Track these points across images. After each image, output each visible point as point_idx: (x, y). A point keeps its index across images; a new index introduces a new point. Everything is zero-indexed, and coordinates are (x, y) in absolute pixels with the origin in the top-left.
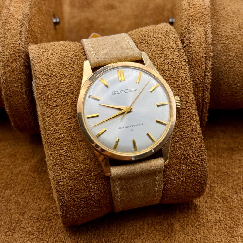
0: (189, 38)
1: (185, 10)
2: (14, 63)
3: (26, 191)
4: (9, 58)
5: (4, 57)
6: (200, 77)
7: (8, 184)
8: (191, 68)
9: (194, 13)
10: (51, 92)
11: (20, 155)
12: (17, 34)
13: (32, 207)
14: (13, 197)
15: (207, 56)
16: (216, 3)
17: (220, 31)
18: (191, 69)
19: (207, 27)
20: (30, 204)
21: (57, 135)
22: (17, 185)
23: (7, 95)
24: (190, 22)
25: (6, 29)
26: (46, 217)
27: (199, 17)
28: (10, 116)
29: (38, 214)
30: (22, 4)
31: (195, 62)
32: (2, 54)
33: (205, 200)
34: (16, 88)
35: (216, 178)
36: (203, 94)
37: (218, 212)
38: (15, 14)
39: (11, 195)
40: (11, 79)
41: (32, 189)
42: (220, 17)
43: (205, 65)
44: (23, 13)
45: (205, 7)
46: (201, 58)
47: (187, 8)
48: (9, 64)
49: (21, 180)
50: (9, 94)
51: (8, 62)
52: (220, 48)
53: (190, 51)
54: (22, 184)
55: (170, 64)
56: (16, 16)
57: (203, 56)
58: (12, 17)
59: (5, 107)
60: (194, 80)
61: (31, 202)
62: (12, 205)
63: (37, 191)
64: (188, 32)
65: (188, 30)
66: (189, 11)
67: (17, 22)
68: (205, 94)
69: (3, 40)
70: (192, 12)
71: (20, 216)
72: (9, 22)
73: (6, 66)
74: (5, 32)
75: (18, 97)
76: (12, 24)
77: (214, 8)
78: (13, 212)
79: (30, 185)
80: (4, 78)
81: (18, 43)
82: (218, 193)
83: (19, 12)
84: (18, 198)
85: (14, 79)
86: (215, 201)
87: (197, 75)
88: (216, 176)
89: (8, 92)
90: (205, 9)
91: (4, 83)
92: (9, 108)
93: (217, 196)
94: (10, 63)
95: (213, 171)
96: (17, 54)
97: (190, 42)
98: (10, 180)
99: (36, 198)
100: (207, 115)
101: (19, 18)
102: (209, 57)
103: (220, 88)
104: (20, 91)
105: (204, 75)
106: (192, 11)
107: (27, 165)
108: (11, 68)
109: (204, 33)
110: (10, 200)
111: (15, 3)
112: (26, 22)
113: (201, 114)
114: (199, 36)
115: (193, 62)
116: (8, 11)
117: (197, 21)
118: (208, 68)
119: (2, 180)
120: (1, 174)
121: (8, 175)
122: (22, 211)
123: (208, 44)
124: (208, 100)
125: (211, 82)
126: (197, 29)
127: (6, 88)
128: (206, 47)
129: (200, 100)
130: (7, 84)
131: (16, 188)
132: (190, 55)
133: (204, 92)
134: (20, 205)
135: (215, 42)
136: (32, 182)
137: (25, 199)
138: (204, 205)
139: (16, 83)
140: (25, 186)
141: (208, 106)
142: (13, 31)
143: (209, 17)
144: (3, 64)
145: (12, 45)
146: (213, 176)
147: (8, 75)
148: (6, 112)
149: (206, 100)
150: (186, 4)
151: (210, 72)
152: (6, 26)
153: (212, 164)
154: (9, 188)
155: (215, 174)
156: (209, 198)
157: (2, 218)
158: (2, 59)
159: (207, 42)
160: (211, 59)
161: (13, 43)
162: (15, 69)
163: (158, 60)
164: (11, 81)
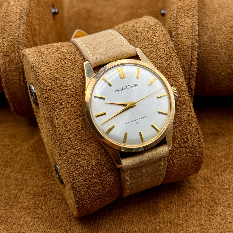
0: (177, 29)
1: (174, 3)
2: (13, 54)
3: (24, 169)
4: (8, 49)
5: (4, 48)
6: (186, 66)
7: (8, 162)
9: (182, 6)
11: (20, 136)
12: (16, 27)
13: (29, 184)
14: (13, 174)
15: (193, 47)
17: (207, 23)
19: (193, 20)
22: (17, 163)
23: (7, 83)
24: (178, 14)
25: (6, 22)
27: (187, 10)
28: (10, 101)
31: (182, 51)
32: (2, 46)
34: (15, 76)
36: (189, 81)
37: (200, 192)
38: (14, 8)
39: (11, 173)
40: (10, 68)
41: (30, 167)
42: (207, 10)
43: (191, 55)
44: (21, 7)
46: (188, 48)
47: (176, 1)
48: (8, 55)
49: (20, 159)
50: (9, 82)
51: (8, 53)
52: (206, 39)
53: (177, 41)
54: (21, 162)
55: (162, 56)
56: (15, 10)
57: (189, 46)
58: (11, 10)
59: (5, 94)
62: (12, 181)
63: (35, 169)
64: (176, 23)
65: (176, 21)
66: (178, 4)
67: (16, 15)
68: (191, 82)
69: (3, 32)
70: (180, 5)
72: (8, 15)
73: (6, 57)
74: (5, 24)
75: (17, 85)
76: (12, 17)
77: (202, 1)
79: (28, 164)
80: (4, 67)
81: (17, 35)
82: (201, 174)
83: (18, 5)
84: (17, 176)
85: (13, 69)
86: (197, 182)
87: (183, 64)
89: (8, 80)
90: (193, 2)
91: (3, 72)
92: (9, 95)
93: (200, 177)
96: (16, 45)
97: (178, 33)
98: (10, 158)
99: (34, 176)
101: (18, 11)
102: (195, 48)
104: (18, 80)
105: (190, 64)
106: (181, 4)
107: (26, 145)
108: (11, 58)
109: (191, 25)
110: (9, 177)
112: (25, 15)
114: (186, 28)
116: (8, 5)
117: (185, 13)
118: (194, 57)
119: (3, 158)
121: (9, 154)
123: (194, 35)
124: (193, 87)
125: (196, 70)
126: (184, 21)
127: (6, 77)
128: (192, 38)
130: (6, 73)
131: (15, 166)
132: (177, 46)
134: (18, 182)
135: (201, 33)
136: (30, 161)
137: (23, 176)
139: (15, 72)
140: (24, 164)
141: (193, 93)
142: (12, 24)
143: (196, 10)
144: (3, 54)
145: (11, 37)
147: (7, 64)
148: (6, 98)
149: (192, 87)
151: (195, 62)
152: (6, 19)
154: (9, 166)
156: (193, 179)
157: (2, 193)
158: (2, 50)
159: (193, 34)
160: (197, 50)
161: (12, 35)
162: (14, 59)
163: (151, 54)
164: (10, 70)
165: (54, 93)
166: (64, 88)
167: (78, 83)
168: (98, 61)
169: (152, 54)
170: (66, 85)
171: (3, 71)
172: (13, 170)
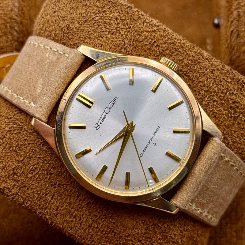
10: (32, 189)
21: (84, 224)
55: (118, 29)
163: (102, 38)
165: (28, 189)
166: (34, 174)
167: (44, 153)
168: (46, 109)
169: (104, 36)
170: (32, 168)
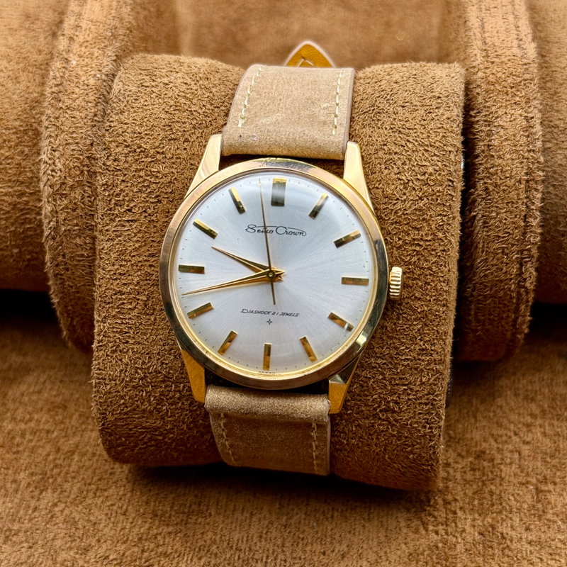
0: (488, 135)
1: (476, 70)
2: (78, 190)
3: (91, 494)
4: (65, 177)
5: (54, 174)
6: (512, 230)
7: (48, 475)
8: (492, 206)
9: (499, 75)
12: (85, 121)
13: (104, 535)
14: (61, 509)
15: (531, 180)
16: (549, 51)
17: (562, 117)
18: (492, 211)
19: (530, 110)
20: (102, 526)
22: (70, 479)
24: (490, 98)
25: (61, 108)
26: (140, 559)
27: (512, 85)
28: (62, 314)
29: (122, 552)
30: (99, 49)
31: (501, 192)
32: (50, 168)
33: (525, 523)
34: (80, 248)
35: (551, 471)
36: (521, 268)
38: (81, 73)
39: (55, 505)
40: (69, 227)
41: (105, 490)
42: (561, 84)
43: (525, 201)
44: (99, 71)
45: (525, 61)
46: (517, 184)
47: (481, 64)
48: (64, 192)
49: (79, 468)
50: (62, 261)
51: (64, 186)
52: (561, 159)
53: (489, 166)
54: (82, 476)
55: (411, 183)
56: (83, 78)
57: (520, 179)
58: (73, 78)
59: (51, 293)
60: (499, 237)
61: (103, 521)
62: (58, 528)
63: (118, 495)
64: (485, 121)
65: (485, 116)
66: (487, 71)
67: (86, 92)
68: (525, 270)
69: (53, 134)
70: (493, 74)
71: (77, 556)
72: (66, 91)
73: (58, 197)
74: (58, 114)
75: (83, 270)
76: (75, 96)
77: (546, 62)
78: (60, 547)
79: (100, 480)
80: (52, 223)
81: (88, 142)
82: (556, 506)
83: (91, 68)
85: (76, 228)
86: (549, 528)
87: (505, 224)
88: (549, 466)
89: (60, 258)
90: (525, 67)
91: (50, 237)
92: (60, 295)
93: (553, 514)
94: (68, 189)
95: (542, 452)
96: (86, 168)
97: (491, 146)
98: (52, 465)
99: (117, 512)
100: (529, 318)
102: (536, 182)
103: (560, 255)
104: (88, 257)
105: (523, 224)
106: (494, 71)
107: (92, 430)
108: (71, 200)
109: (524, 123)
110: (52, 517)
111: (81, 46)
112: (108, 93)
113: (513, 316)
114: (511, 132)
115: (498, 193)
116: (64, 65)
117: (508, 95)
118: (533, 207)
120: (32, 453)
121: (49, 455)
122: (83, 544)
123: (533, 151)
124: (532, 283)
125: (539, 241)
126: (506, 113)
127: (56, 249)
128: (528, 159)
129: (514, 283)
130: (58, 239)
131: (67, 486)
132: (488, 177)
133: (521, 265)
134: (77, 529)
135: (548, 145)
136: (106, 471)
137: (89, 514)
138: (524, 536)
139: (80, 237)
140: (89, 481)
141: (530, 299)
143: (535, 85)
144: (51, 190)
145: (73, 147)
146: (543, 463)
147: (61, 216)
148: (53, 304)
149: (528, 284)
150: (479, 55)
151: (537, 218)
152: (60, 101)
153: (539, 434)
155: (549, 460)
156: (536, 519)
157: (35, 560)
158: (48, 179)
159: (531, 147)
160: (540, 187)
161: (77, 141)
162: (79, 203)
164: (68, 232)
171: (50, 233)
172: (61, 496)
